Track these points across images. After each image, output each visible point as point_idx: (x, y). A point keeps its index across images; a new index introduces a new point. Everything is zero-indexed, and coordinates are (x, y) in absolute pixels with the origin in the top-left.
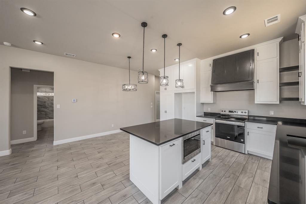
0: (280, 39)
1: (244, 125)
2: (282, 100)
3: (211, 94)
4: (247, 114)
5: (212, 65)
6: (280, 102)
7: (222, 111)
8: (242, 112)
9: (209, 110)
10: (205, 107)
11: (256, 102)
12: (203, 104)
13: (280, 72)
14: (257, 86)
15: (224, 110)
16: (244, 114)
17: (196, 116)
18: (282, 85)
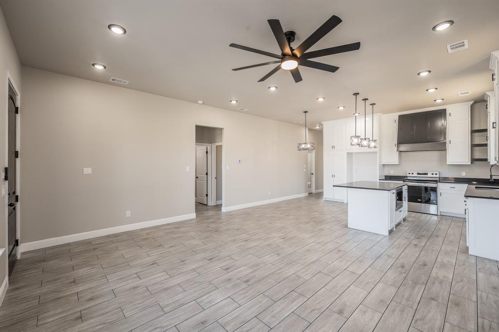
0: (471, 103)
1: (436, 186)
2: (473, 160)
3: (396, 154)
4: (438, 176)
5: (397, 121)
6: (472, 163)
7: (409, 174)
8: (433, 174)
9: (392, 173)
10: (386, 169)
11: (447, 164)
12: (384, 165)
13: (471, 133)
14: (449, 147)
15: (411, 173)
16: (434, 176)
17: (378, 179)
18: (473, 146)
